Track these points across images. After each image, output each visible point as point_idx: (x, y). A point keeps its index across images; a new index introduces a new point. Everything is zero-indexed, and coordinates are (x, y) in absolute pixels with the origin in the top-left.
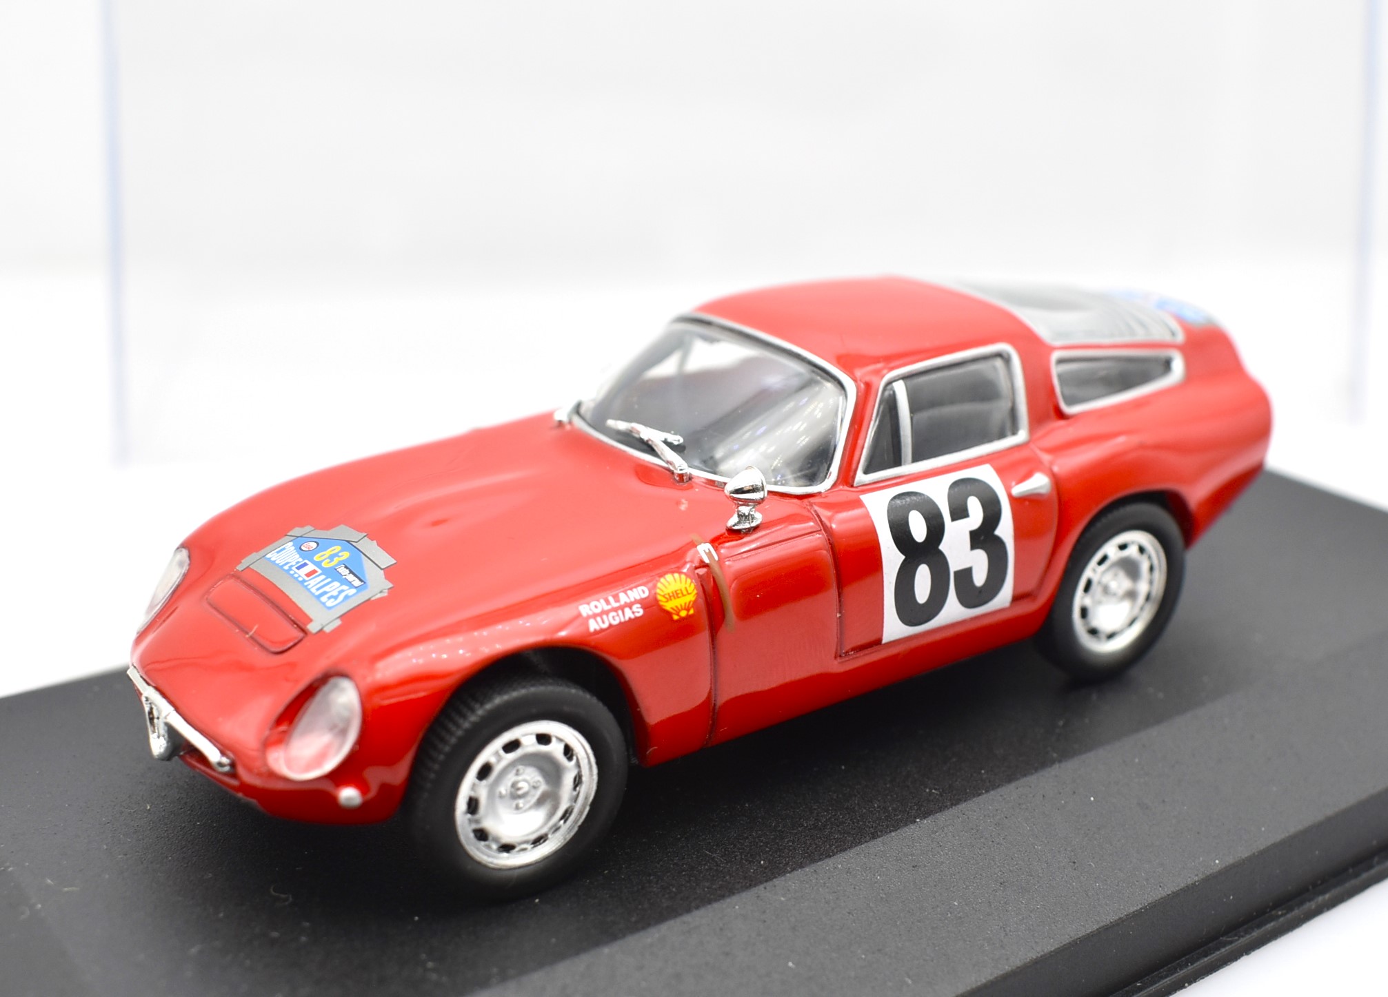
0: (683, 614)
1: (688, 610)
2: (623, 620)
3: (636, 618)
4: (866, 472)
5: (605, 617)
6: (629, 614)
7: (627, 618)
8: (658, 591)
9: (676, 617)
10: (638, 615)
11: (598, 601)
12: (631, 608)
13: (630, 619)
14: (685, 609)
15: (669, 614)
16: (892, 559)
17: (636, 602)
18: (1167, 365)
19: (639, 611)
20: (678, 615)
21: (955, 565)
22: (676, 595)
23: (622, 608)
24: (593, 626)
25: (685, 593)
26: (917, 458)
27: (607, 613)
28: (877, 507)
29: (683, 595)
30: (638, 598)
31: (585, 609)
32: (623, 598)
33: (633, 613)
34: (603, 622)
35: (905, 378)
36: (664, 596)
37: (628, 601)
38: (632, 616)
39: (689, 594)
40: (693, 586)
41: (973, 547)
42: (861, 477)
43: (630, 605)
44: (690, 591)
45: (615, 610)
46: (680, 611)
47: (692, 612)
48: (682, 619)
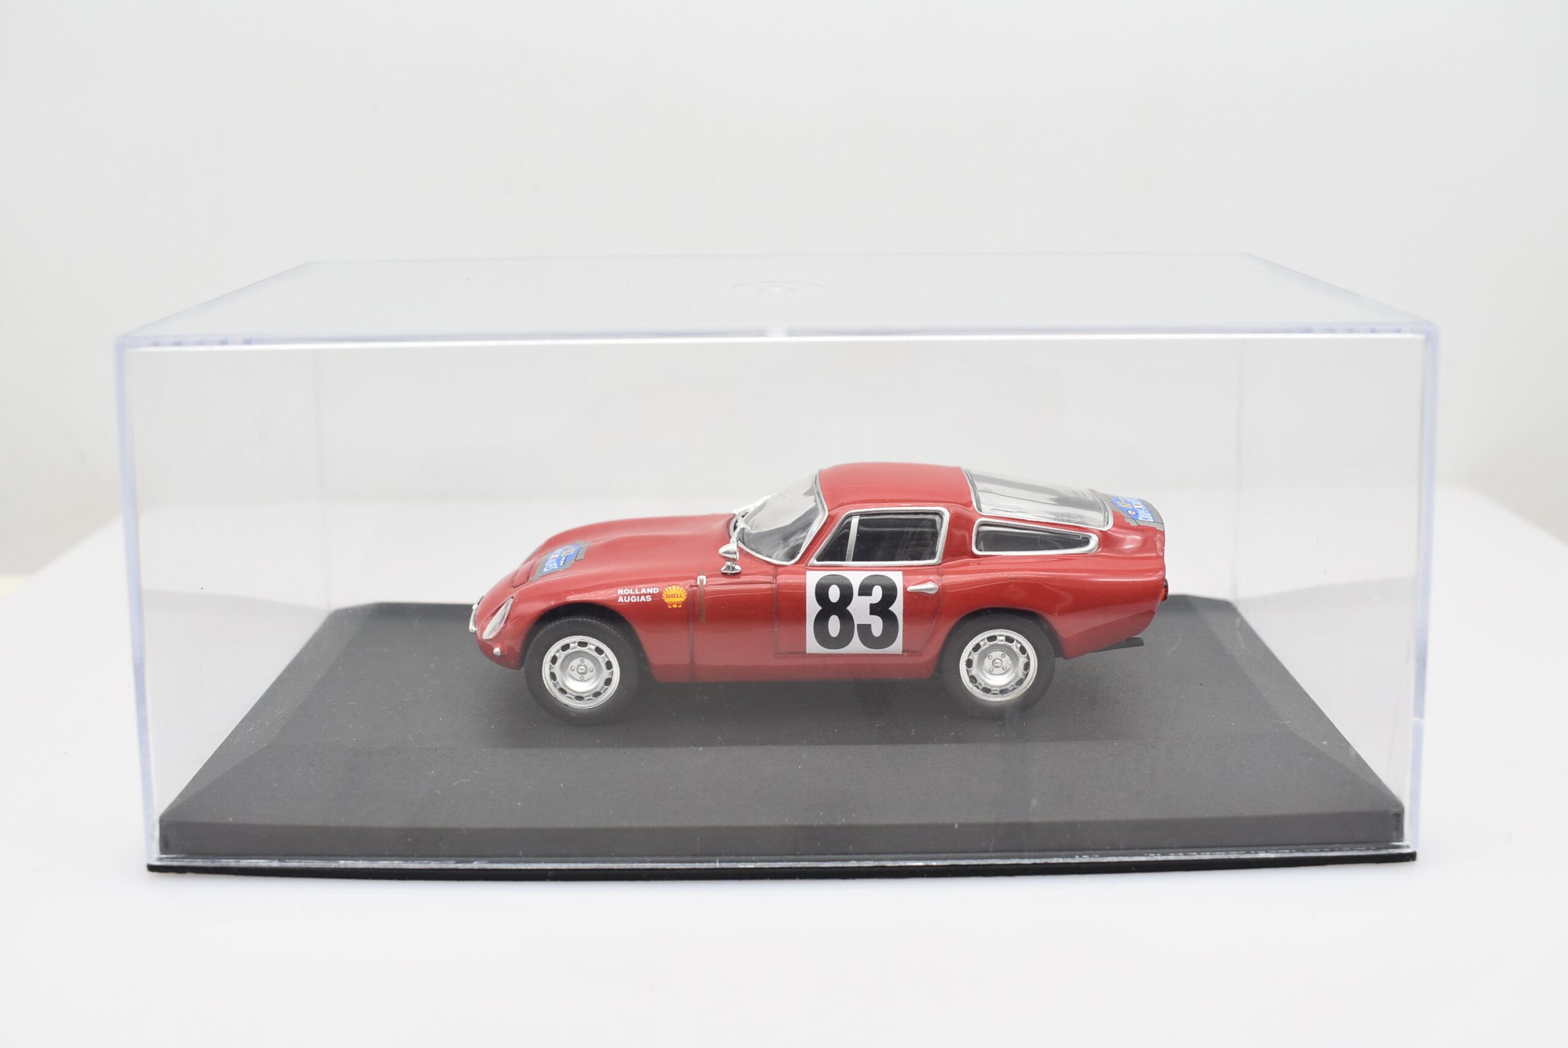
0: (675, 606)
1: (678, 605)
2: (638, 601)
3: (646, 602)
4: (818, 560)
5: (629, 597)
6: (643, 599)
7: (641, 601)
8: (664, 592)
9: (670, 607)
10: (647, 600)
11: (630, 589)
12: (645, 597)
13: (643, 601)
14: (677, 604)
15: (666, 604)
16: (813, 608)
17: (650, 594)
18: (1086, 542)
19: (649, 599)
20: (671, 605)
21: (857, 621)
22: (673, 596)
23: (640, 595)
24: (621, 599)
25: (679, 596)
26: (854, 559)
27: (631, 595)
28: (812, 579)
29: (678, 597)
30: (651, 592)
31: (620, 591)
32: (643, 591)
33: (646, 599)
34: (627, 599)
35: (861, 514)
36: (666, 595)
37: (645, 592)
38: (645, 601)
39: (681, 597)
40: (685, 594)
41: (872, 613)
42: (813, 561)
43: (645, 595)
44: (683, 596)
45: (636, 595)
46: (673, 604)
47: (680, 606)
48: (673, 609)
